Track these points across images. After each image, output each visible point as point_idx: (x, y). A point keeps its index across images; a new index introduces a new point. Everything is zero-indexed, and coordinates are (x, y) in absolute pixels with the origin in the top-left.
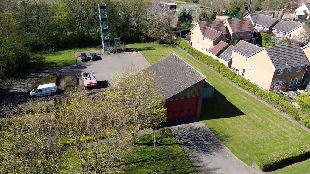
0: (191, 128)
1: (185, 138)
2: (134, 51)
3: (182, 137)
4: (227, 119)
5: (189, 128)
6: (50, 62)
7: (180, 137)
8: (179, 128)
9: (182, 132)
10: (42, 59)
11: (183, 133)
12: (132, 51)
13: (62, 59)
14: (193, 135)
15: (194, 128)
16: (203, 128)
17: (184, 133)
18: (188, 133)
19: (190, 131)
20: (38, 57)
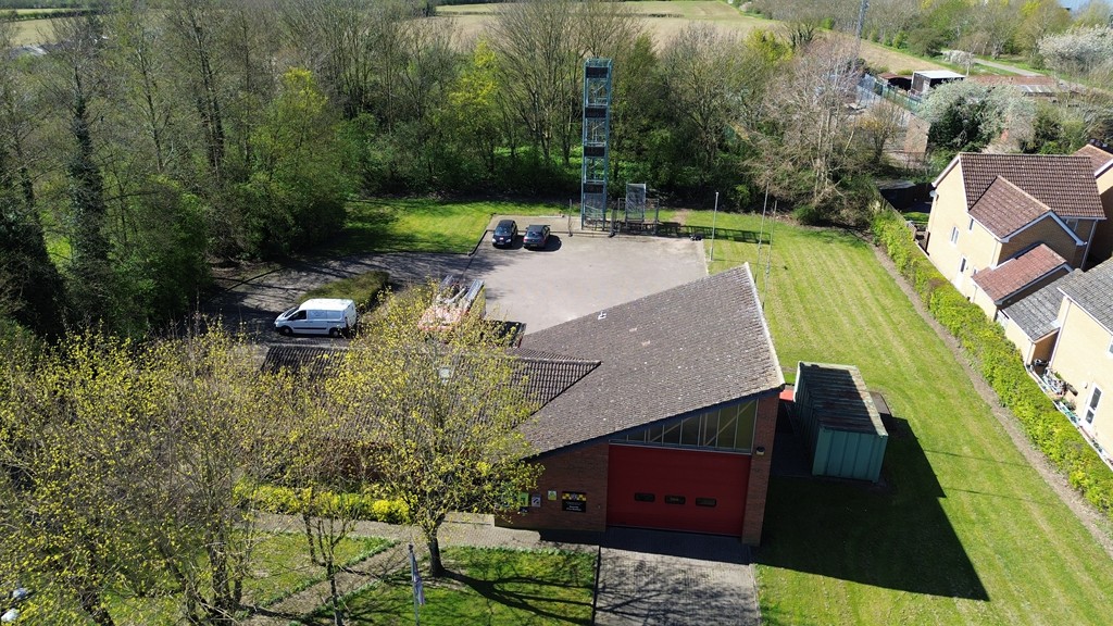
0: (686, 582)
1: (636, 612)
2: (687, 235)
3: (627, 603)
4: (884, 592)
5: (680, 576)
6: (403, 235)
7: (619, 602)
8: (641, 566)
9: (642, 584)
10: (387, 222)
11: (639, 591)
12: (680, 236)
13: (440, 231)
14: (674, 612)
15: (701, 587)
16: (739, 595)
17: (648, 591)
18: (660, 599)
19: (676, 591)
20: (382, 216)
